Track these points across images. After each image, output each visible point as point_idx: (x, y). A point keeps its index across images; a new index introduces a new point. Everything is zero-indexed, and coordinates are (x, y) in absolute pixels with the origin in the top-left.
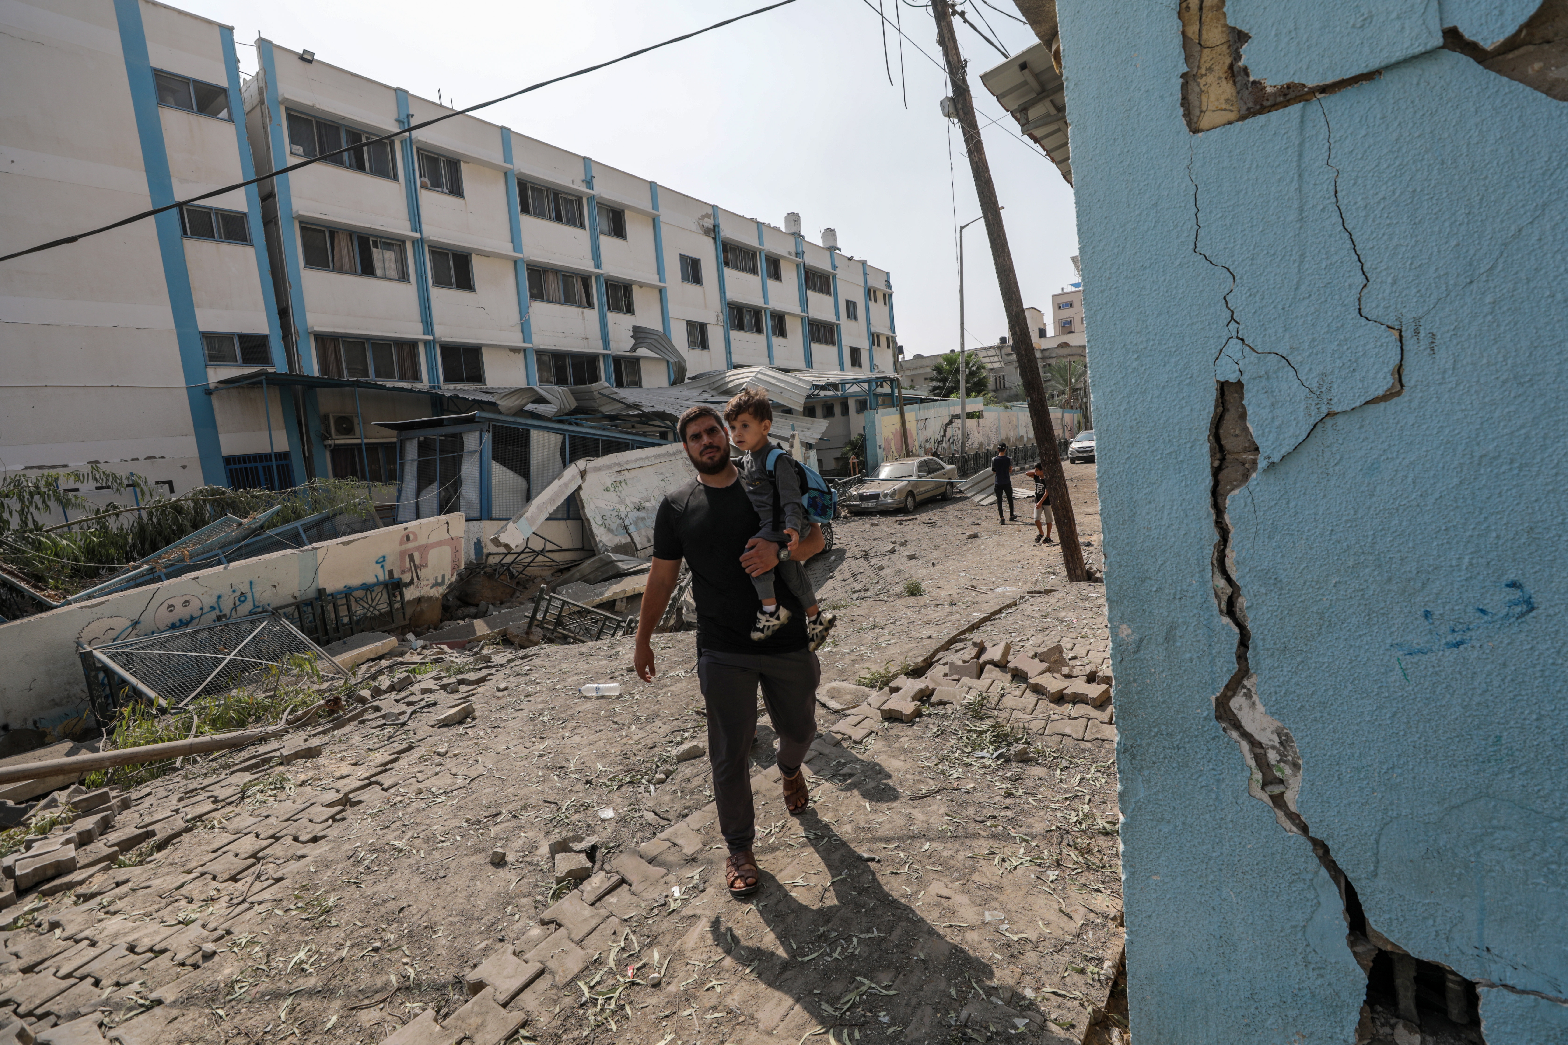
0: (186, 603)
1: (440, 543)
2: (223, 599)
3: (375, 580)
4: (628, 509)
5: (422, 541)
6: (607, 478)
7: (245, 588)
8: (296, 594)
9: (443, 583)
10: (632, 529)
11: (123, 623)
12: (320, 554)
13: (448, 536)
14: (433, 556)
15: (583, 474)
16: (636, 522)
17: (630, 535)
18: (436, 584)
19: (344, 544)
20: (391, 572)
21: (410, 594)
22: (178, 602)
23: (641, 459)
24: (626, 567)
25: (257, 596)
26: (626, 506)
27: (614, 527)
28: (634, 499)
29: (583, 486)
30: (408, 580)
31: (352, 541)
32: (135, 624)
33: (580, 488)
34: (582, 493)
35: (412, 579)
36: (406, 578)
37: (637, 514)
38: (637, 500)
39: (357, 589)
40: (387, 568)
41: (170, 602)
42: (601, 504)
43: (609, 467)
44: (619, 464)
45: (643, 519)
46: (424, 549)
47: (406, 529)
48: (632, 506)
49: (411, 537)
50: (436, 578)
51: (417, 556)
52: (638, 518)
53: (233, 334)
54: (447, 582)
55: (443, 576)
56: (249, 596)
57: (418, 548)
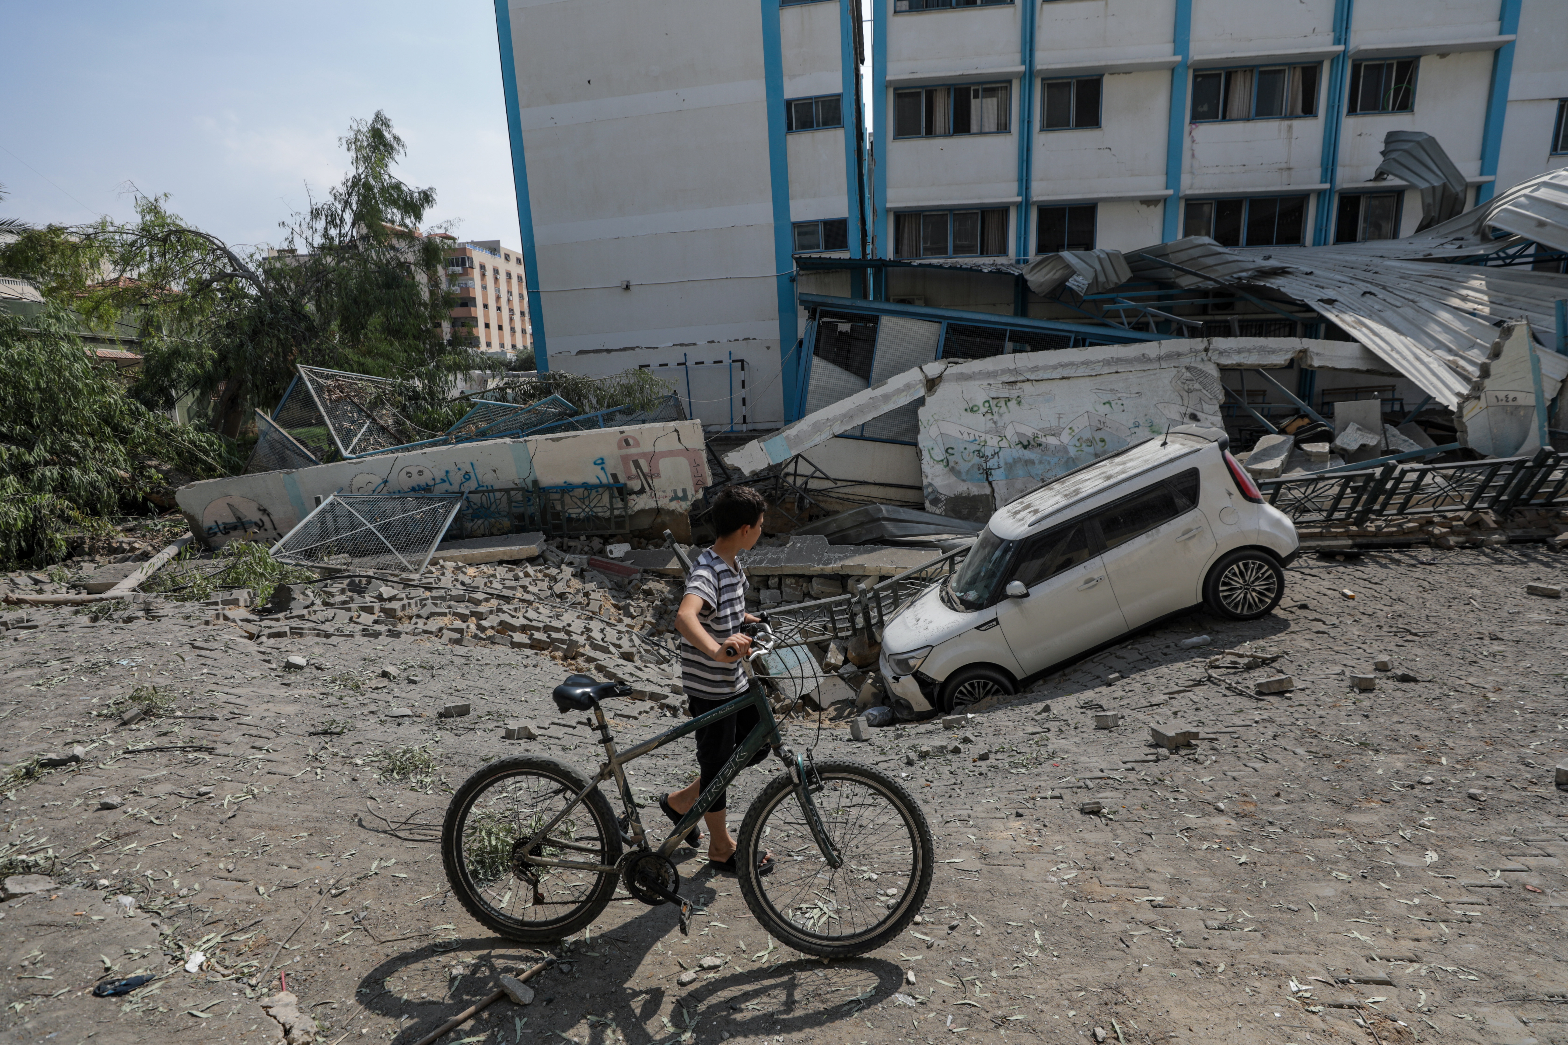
0: (420, 473)
1: (671, 453)
2: (451, 474)
3: (597, 482)
4: (1004, 444)
5: (647, 448)
6: (979, 393)
7: (469, 468)
8: (517, 481)
9: (685, 498)
10: (998, 476)
11: (377, 480)
12: (531, 447)
13: (679, 447)
14: (665, 465)
15: (932, 384)
16: (1010, 467)
17: (990, 483)
18: (675, 498)
19: (553, 440)
20: (614, 476)
21: (641, 503)
22: (414, 471)
23: (1072, 364)
24: (896, 532)
25: (480, 476)
26: (1003, 437)
27: (963, 467)
28: (1023, 429)
29: (928, 400)
30: (637, 488)
31: (561, 438)
32: (385, 482)
33: (921, 402)
34: (921, 411)
35: (643, 488)
36: (636, 485)
37: (1019, 452)
38: (1029, 432)
39: (578, 487)
40: (610, 471)
41: (408, 469)
42: (952, 430)
43: (990, 375)
44: (1016, 371)
45: (1030, 462)
46: (652, 457)
47: (622, 432)
48: (1016, 439)
49: (631, 441)
50: (675, 492)
51: (643, 463)
52: (1016, 461)
53: (817, 221)
54: (691, 499)
55: (684, 491)
56: (472, 475)
57: (644, 455)
